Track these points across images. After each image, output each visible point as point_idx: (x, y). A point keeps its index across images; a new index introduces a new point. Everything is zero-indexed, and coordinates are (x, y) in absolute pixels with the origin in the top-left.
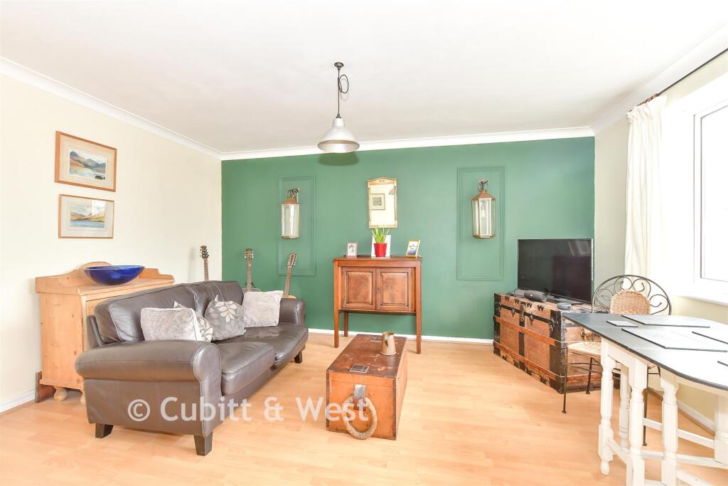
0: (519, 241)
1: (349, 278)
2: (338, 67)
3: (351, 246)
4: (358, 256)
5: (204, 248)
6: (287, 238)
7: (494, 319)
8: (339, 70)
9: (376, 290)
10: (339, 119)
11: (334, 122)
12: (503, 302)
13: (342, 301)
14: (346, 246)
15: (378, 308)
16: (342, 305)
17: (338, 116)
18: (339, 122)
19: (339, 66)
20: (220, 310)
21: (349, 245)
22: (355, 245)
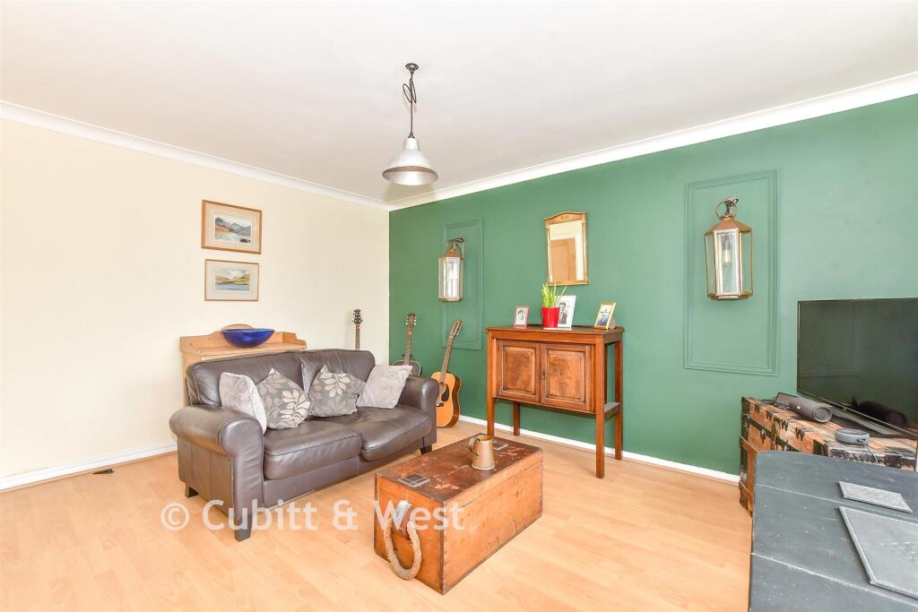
0: (801, 304)
1: (506, 355)
2: (410, 69)
3: (520, 311)
4: (529, 325)
5: (358, 312)
6: (445, 301)
7: (741, 443)
8: (412, 73)
9: (541, 374)
10: (411, 139)
11: (405, 143)
12: (752, 414)
13: (498, 386)
14: (515, 311)
15: (543, 401)
16: (498, 392)
17: (411, 135)
18: (412, 143)
19: (412, 68)
20: (326, 382)
21: (518, 310)
22: (525, 310)
